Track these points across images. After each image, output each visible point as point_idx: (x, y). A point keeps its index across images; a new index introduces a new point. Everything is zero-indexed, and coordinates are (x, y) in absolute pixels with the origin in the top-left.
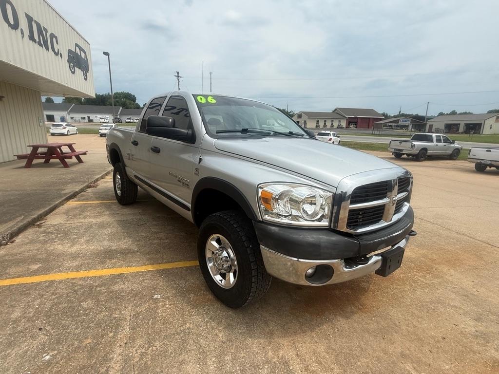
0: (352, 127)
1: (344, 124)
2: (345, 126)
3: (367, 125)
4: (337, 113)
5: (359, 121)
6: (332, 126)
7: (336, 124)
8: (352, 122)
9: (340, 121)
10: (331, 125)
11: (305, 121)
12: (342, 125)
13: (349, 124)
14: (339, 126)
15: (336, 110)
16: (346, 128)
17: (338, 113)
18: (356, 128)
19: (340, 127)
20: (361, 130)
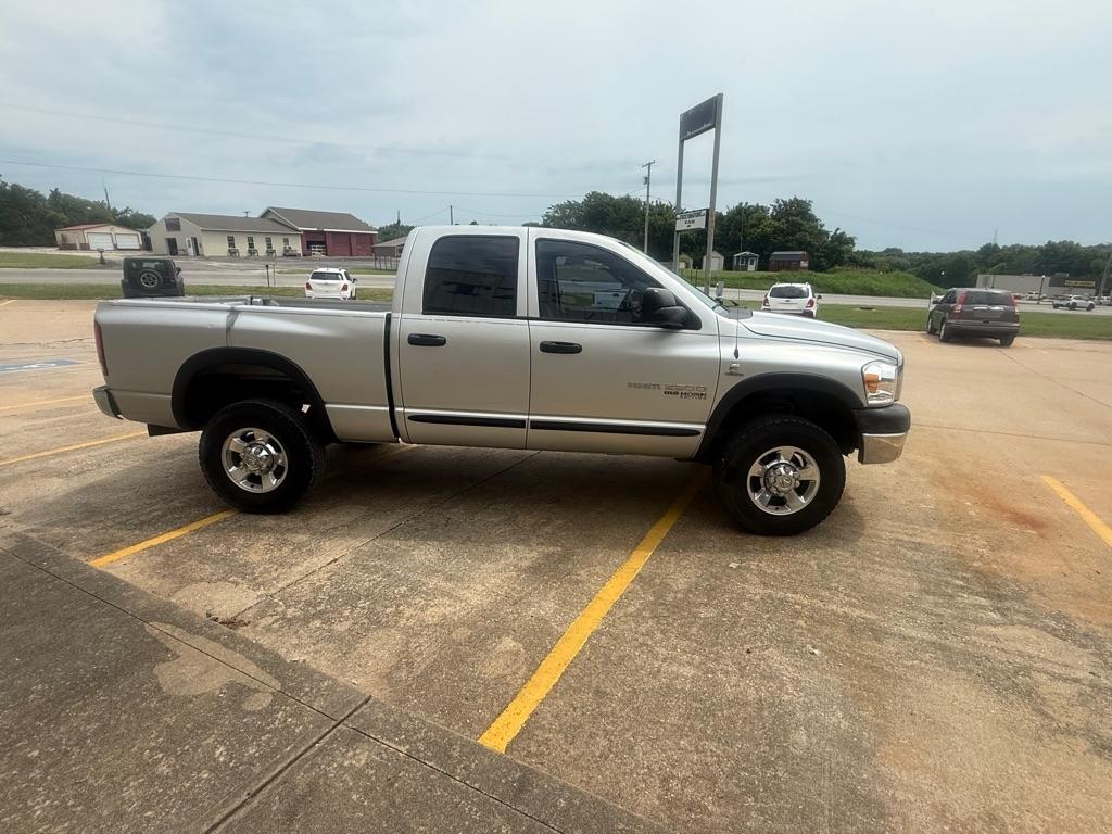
0: (317, 253)
1: (297, 246)
2: (300, 251)
3: (348, 248)
4: (273, 220)
5: (329, 242)
6: (270, 252)
7: (278, 247)
8: (315, 243)
9: (286, 241)
10: (266, 249)
11: (195, 239)
12: (293, 248)
13: (309, 247)
14: (286, 251)
15: (268, 212)
16: (304, 255)
17: (275, 220)
18: (326, 255)
19: (289, 254)
20: (339, 260)
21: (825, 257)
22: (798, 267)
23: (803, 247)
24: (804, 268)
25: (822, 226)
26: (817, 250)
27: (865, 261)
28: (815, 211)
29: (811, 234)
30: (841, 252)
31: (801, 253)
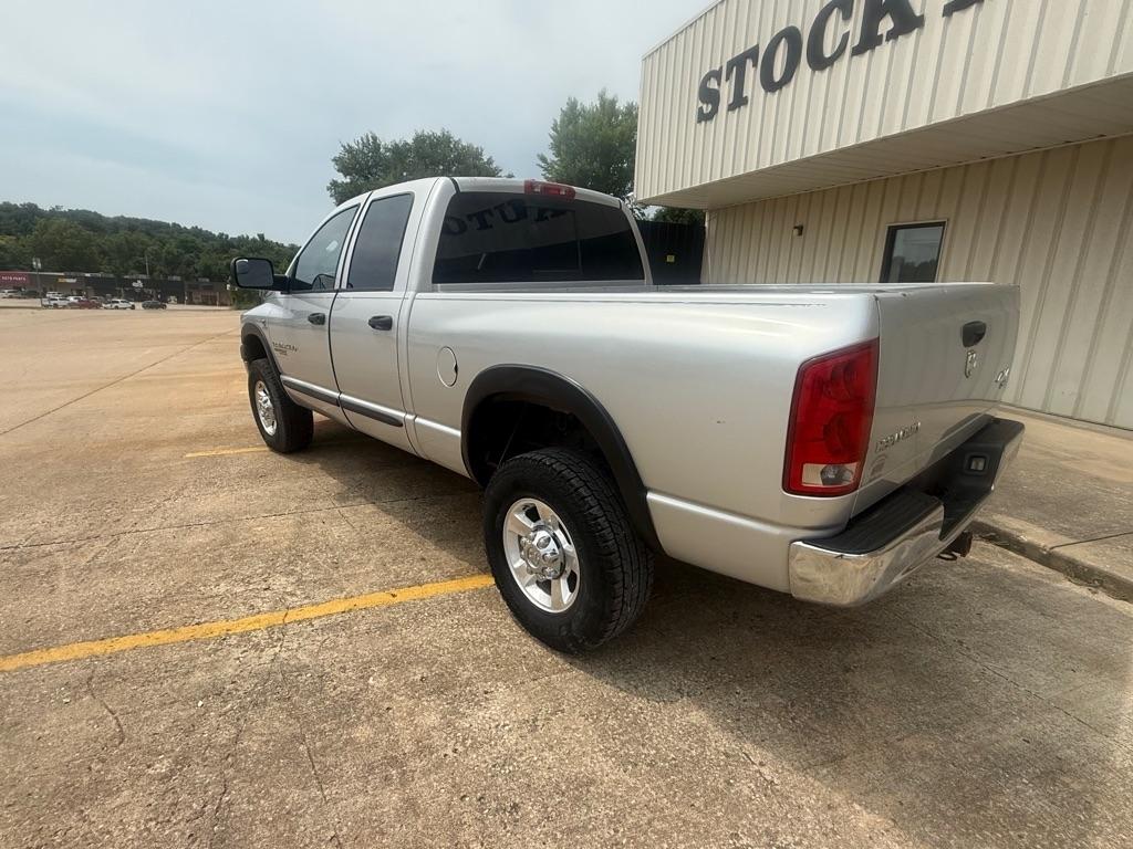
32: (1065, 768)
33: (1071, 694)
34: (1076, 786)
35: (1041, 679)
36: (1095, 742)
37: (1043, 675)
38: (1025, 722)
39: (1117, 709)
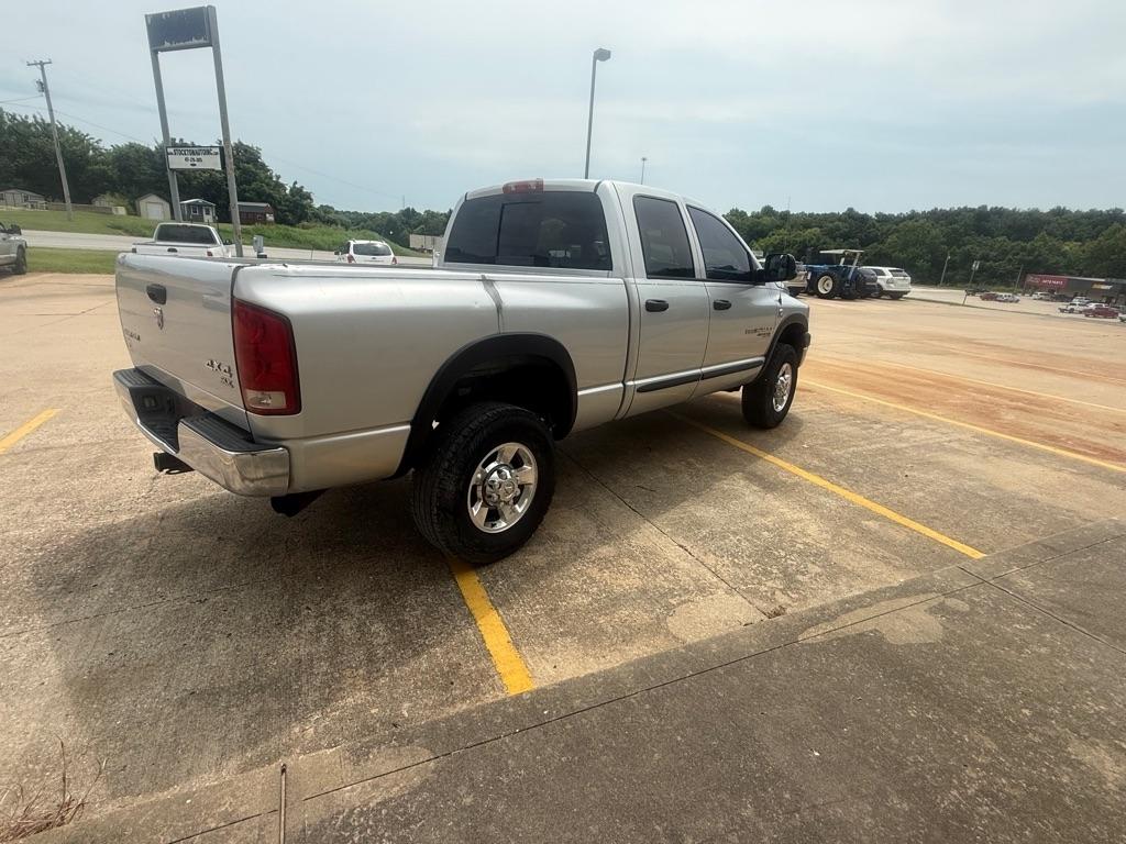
21: (289, 211)
22: (265, 221)
23: (264, 198)
24: (270, 222)
25: (278, 177)
26: (280, 203)
27: (326, 217)
28: (265, 159)
29: (268, 185)
30: (304, 207)
31: (265, 205)
32: (64, 591)
33: (96, 633)
34: (52, 588)
35: (126, 626)
36: (58, 616)
37: (127, 630)
38: (106, 593)
39: (57, 651)
